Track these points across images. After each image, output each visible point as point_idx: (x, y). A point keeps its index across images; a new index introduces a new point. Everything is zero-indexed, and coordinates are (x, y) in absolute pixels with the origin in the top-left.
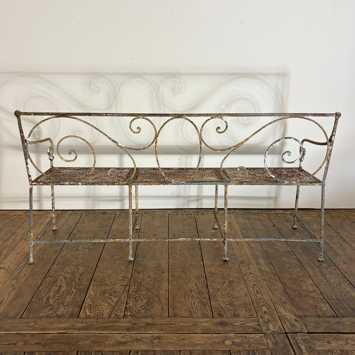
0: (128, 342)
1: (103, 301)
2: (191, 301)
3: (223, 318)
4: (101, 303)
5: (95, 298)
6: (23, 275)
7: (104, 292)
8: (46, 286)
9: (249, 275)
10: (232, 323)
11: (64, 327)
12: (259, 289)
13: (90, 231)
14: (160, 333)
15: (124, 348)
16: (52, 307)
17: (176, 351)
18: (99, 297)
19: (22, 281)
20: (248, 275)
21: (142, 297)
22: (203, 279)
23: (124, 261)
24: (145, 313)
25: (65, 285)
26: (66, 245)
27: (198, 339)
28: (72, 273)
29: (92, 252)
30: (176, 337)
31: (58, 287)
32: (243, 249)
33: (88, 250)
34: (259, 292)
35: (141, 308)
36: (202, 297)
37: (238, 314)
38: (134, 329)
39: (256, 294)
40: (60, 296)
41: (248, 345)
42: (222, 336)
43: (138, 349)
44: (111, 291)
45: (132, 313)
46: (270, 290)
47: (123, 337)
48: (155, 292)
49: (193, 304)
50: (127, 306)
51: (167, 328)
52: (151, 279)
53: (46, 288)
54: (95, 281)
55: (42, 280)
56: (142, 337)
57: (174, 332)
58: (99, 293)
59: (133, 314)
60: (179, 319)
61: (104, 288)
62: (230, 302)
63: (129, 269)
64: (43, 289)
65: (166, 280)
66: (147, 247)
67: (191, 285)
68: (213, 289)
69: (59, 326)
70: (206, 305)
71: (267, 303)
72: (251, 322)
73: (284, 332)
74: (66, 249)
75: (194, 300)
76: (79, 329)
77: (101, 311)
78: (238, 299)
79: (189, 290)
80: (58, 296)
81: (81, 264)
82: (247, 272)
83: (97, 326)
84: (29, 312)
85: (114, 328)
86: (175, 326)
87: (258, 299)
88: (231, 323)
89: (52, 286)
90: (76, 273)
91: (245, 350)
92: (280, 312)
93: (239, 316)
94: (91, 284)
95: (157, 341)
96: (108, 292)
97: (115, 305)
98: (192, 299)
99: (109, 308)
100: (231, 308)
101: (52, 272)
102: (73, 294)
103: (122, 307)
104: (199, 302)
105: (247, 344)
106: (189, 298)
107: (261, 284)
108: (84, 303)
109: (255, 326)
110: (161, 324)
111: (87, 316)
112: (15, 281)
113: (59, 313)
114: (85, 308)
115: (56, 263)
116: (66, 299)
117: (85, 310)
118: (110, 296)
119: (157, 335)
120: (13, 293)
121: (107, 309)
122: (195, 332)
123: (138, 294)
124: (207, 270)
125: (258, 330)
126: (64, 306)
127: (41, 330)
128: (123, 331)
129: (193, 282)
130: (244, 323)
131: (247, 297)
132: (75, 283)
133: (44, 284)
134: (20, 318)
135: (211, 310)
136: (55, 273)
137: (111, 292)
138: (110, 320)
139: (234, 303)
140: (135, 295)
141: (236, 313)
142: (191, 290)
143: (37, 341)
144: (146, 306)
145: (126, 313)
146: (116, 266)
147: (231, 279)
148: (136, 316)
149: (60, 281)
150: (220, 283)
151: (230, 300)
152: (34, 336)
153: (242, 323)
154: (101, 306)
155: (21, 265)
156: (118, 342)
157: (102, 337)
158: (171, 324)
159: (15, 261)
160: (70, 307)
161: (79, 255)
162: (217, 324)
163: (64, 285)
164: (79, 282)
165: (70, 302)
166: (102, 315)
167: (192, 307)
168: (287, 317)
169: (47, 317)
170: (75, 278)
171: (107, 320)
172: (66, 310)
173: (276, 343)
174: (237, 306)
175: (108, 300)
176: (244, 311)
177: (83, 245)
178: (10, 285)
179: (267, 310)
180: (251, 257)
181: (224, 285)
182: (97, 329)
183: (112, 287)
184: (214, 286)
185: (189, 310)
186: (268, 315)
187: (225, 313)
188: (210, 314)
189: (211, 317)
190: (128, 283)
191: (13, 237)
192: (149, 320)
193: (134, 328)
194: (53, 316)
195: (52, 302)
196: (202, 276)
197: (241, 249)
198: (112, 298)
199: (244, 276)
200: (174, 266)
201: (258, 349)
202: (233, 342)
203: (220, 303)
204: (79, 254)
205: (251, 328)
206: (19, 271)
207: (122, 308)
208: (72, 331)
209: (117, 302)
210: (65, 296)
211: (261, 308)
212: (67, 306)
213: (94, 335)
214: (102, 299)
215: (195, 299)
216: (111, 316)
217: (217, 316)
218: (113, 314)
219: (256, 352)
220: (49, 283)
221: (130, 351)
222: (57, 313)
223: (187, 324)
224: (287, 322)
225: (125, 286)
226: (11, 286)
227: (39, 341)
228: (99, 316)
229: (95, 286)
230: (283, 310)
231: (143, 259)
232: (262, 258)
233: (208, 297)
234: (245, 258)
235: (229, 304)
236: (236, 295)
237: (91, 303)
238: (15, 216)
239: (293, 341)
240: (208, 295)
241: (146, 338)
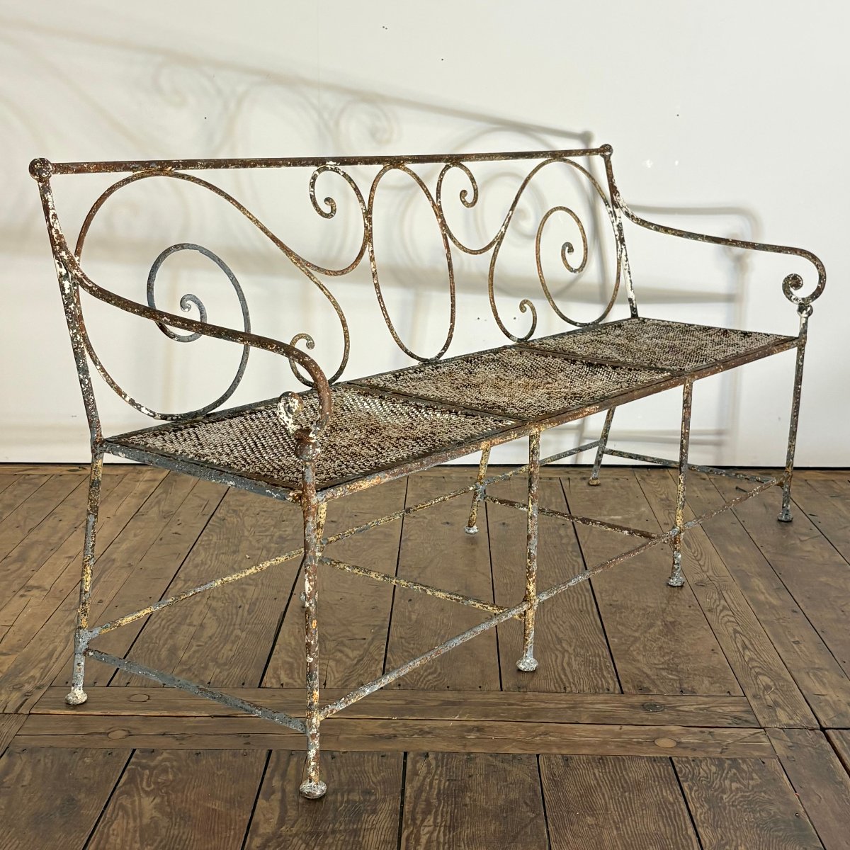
0: (398, 735)
1: (322, 657)
2: (559, 661)
3: (650, 696)
5: (300, 648)
6: (95, 602)
7: (322, 638)
8: (162, 625)
9: (721, 611)
10: (675, 707)
12: (750, 641)
13: (264, 511)
15: (388, 747)
16: (186, 666)
17: (526, 756)
20: (718, 611)
22: (592, 618)
24: (437, 681)
25: (215, 625)
26: (202, 541)
27: (583, 734)
28: (229, 598)
30: (524, 728)
31: (195, 628)
32: (704, 557)
33: (265, 551)
34: (750, 647)
36: (590, 653)
37: (690, 688)
38: (412, 712)
39: (741, 649)
40: (206, 644)
41: (719, 750)
42: (649, 730)
43: (426, 749)
44: (339, 636)
45: (404, 680)
46: (782, 644)
47: (382, 726)
49: (565, 665)
50: (387, 667)
52: (446, 615)
53: (163, 628)
54: (294, 616)
57: (519, 720)
59: (406, 682)
60: (530, 695)
62: (668, 664)
64: (154, 631)
66: (429, 549)
67: (559, 629)
68: (622, 637)
70: (601, 669)
71: (771, 670)
72: (727, 705)
73: (819, 727)
74: (205, 550)
75: (570, 658)
78: (691, 659)
79: (555, 639)
80: (198, 646)
81: (251, 582)
82: (716, 605)
85: (358, 708)
86: (520, 708)
87: (747, 660)
88: (673, 705)
89: (180, 624)
90: (239, 599)
91: (710, 758)
92: (808, 689)
93: (693, 693)
94: (285, 622)
95: (475, 735)
96: (333, 638)
97: (356, 664)
98: (564, 656)
99: (341, 669)
100: (670, 676)
102: (239, 642)
103: (373, 669)
104: (582, 663)
105: (716, 747)
106: (553, 653)
107: (755, 632)
108: (272, 659)
109: (737, 714)
110: (484, 704)
111: (282, 685)
113: (209, 678)
114: (276, 669)
115: (183, 578)
116: (223, 651)
117: (275, 672)
118: (338, 647)
119: (476, 724)
121: (335, 672)
122: (575, 720)
123: (413, 644)
124: (602, 600)
125: (746, 721)
126: (219, 666)
127: (167, 709)
128: (385, 714)
129: (564, 623)
130: (707, 706)
131: (716, 655)
132: (242, 619)
133: (156, 620)
134: (108, 686)
135: (616, 679)
139: (681, 666)
140: (407, 645)
141: (685, 686)
142: (560, 641)
144: (439, 667)
146: (346, 586)
147: (670, 619)
148: (414, 687)
149: (200, 615)
150: (639, 626)
151: (669, 660)
153: (703, 706)
156: (373, 735)
157: (329, 725)
158: (511, 704)
160: (235, 667)
161: (241, 562)
162: (633, 707)
163: (212, 624)
164: (251, 618)
165: (233, 656)
166: (322, 683)
167: (564, 672)
168: (828, 698)
170: (240, 610)
171: (337, 693)
172: (226, 673)
173: (795, 746)
174: (690, 674)
175: (335, 654)
176: (706, 682)
177: (251, 541)
178: (66, 621)
179: (772, 684)
180: (728, 574)
181: (651, 631)
183: (342, 628)
184: (621, 632)
185: (557, 677)
186: (774, 692)
187: (656, 686)
188: (615, 688)
189: (617, 692)
190: (385, 620)
191: (51, 522)
192: (450, 696)
195: (184, 656)
196: (588, 611)
197: (699, 556)
198: (345, 649)
199: (707, 613)
200: (507, 590)
201: (745, 757)
202: (678, 743)
203: (640, 665)
204: (243, 559)
205: (729, 717)
207: (376, 671)
209: (361, 658)
210: (217, 644)
211: (756, 679)
212: (226, 665)
215: (572, 656)
216: (347, 685)
217: (633, 692)
218: (352, 681)
219: (740, 761)
220: (170, 620)
221: (406, 754)
222: (202, 678)
223: (552, 706)
224: (827, 708)
225: (377, 628)
230: (817, 684)
231: (419, 574)
232: (760, 576)
233: (608, 653)
234: (711, 576)
235: (667, 669)
236: (684, 652)
237: (291, 660)
238: (46, 478)
239: (842, 743)
240: (607, 650)
241: (446, 728)
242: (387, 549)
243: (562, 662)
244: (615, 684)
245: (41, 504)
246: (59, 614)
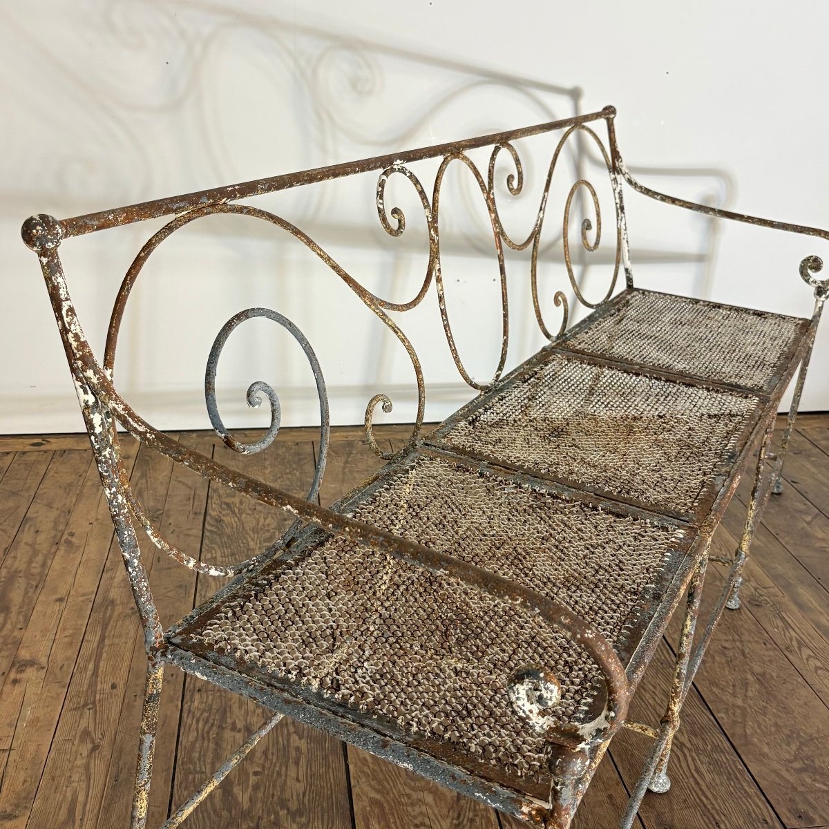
6: (108, 687)
8: (200, 731)
19: (114, 715)
55: (177, 706)
64: (193, 744)
80: (256, 773)
102: (303, 761)
112: (88, 714)
114: (366, 820)
120: (99, 767)
126: (293, 816)
155: (88, 649)
159: (64, 630)
160: (314, 820)
165: (304, 794)
206: (89, 673)
226: (82, 741)
246: (68, 717)
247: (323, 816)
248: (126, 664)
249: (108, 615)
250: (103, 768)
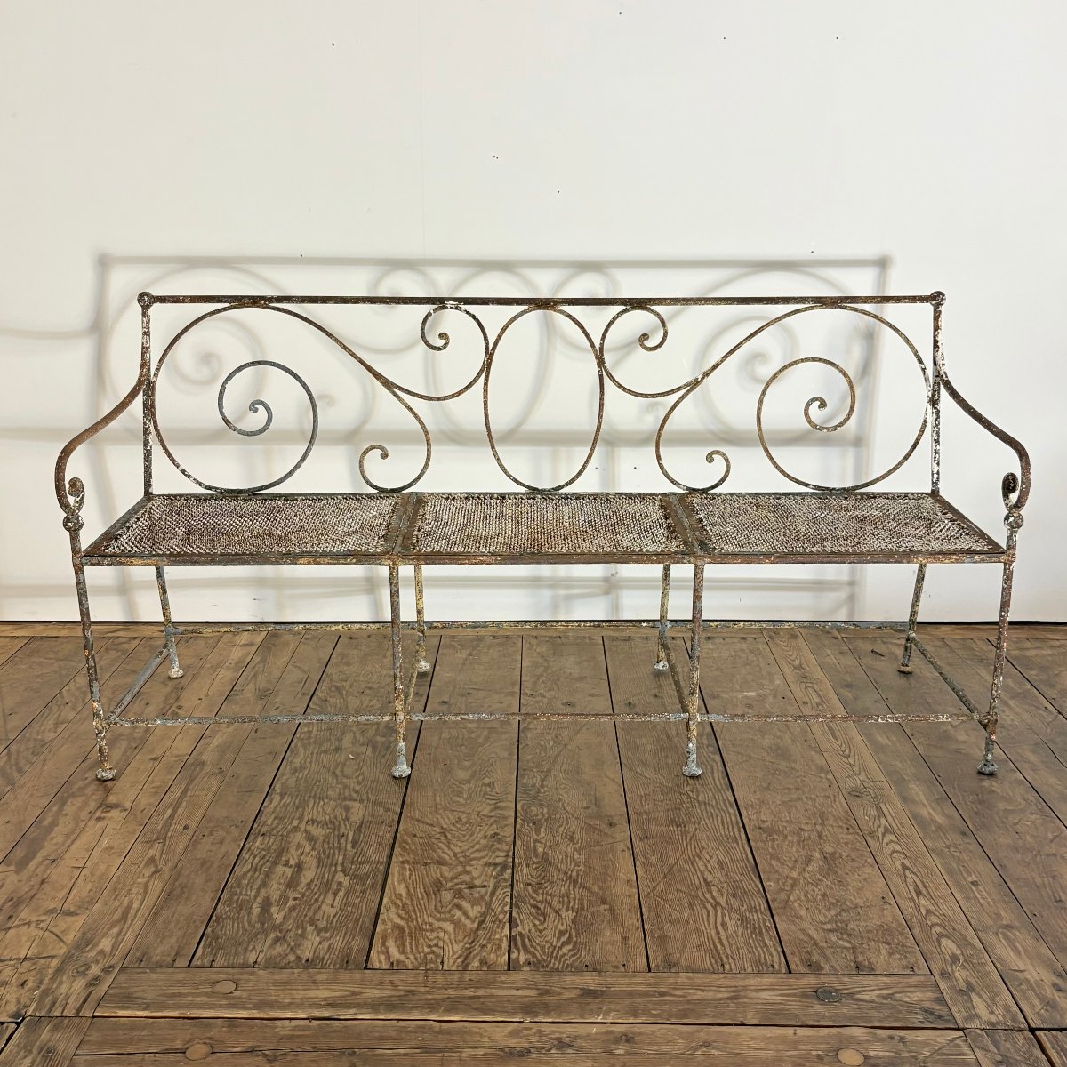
0: (532, 1050)
1: (438, 915)
2: (712, 919)
3: (822, 977)
4: (431, 920)
5: (412, 904)
6: (180, 828)
7: (438, 886)
9: (884, 835)
10: (853, 994)
11: (325, 999)
12: (922, 882)
13: (370, 688)
14: (630, 1021)
16: (280, 932)
18: (422, 902)
19: (181, 847)
20: (880, 835)
21: (556, 903)
22: (741, 849)
23: (485, 784)
24: (573, 956)
25: (314, 864)
26: (301, 733)
27: (752, 1043)
28: (331, 822)
29: (384, 756)
30: (681, 1035)
31: (291, 870)
32: (853, 753)
33: (370, 749)
34: (924, 892)
35: (559, 939)
36: (745, 907)
37: (867, 963)
38: (547, 1008)
39: (915, 898)
40: (303, 897)
42: (829, 1036)
44: (456, 881)
45: (534, 955)
46: (959, 885)
47: (514, 1034)
48: (596, 889)
49: (720, 927)
50: (513, 934)
51: (651, 1006)
52: (577, 846)
53: (256, 870)
54: (404, 849)
55: (239, 845)
56: (576, 1036)
57: (673, 1021)
58: (422, 887)
59: (537, 959)
60: (683, 978)
61: (435, 871)
62: (836, 922)
63: (505, 813)
64: (245, 874)
65: (626, 849)
66: (552, 743)
67: (706, 866)
68: (779, 880)
69: (311, 994)
70: (761, 932)
71: (954, 929)
72: (911, 989)
73: (1026, 1025)
74: (304, 747)
75: (723, 915)
76: (374, 1006)
77: (434, 949)
78: (861, 912)
79: (703, 884)
80: (295, 899)
81: (355, 796)
82: (876, 826)
83: (429, 997)
84: (212, 950)
85: (483, 1003)
86: (672, 999)
87: (924, 912)
88: (850, 991)
89: (275, 864)
90: (342, 822)
92: (1000, 959)
93: (871, 970)
94: (394, 859)
95: (625, 1047)
96: (450, 884)
97: (478, 929)
98: (716, 912)
99: (460, 938)
100: (841, 942)
101: (268, 819)
102: (342, 892)
103: (498, 936)
104: (739, 923)
105: (911, 1065)
106: (705, 907)
107: (925, 866)
108: (380, 921)
109: (927, 1004)
110: (631, 994)
111: (392, 963)
112: (157, 846)
113: (306, 953)
114: (384, 939)
115: (279, 791)
116: (323, 907)
117: (383, 944)
118: (456, 900)
119: (622, 1029)
120: (156, 886)
121: (454, 941)
122: (740, 1019)
123: (543, 895)
124: (750, 819)
125: (940, 1017)
126: (319, 932)
127: (258, 1007)
128: (514, 1013)
129: (711, 857)
130: (890, 992)
131: (888, 906)
132: (345, 855)
133: (247, 856)
134: (189, 966)
135: (780, 949)
136: (278, 824)
137: (458, 887)
138: (467, 977)
139: (851, 926)
140: (535, 895)
141: (861, 958)
142: (708, 884)
143: (250, 1044)
144: (574, 933)
145: (514, 956)
146: (462, 801)
147: (829, 849)
148: (547, 966)
149: (297, 850)
150: (796, 861)
151: (836, 916)
152: (237, 1027)
153: (885, 992)
154: (432, 931)
155: (170, 798)
156: (502, 1050)
157: (449, 1033)
158: (663, 994)
159: (153, 782)
160: (337, 935)
161: (344, 764)
162: (805, 995)
163: (310, 862)
164: (356, 853)
165: (334, 916)
166: (439, 961)
167: (719, 938)
168: (1029, 977)
169: (272, 964)
170: (343, 840)
171: (456, 977)
172: (326, 944)
173: (1005, 1062)
174: (862, 938)
175: (452, 912)
176: (884, 952)
177: (354, 733)
178: (145, 860)
179: (958, 952)
180: (883, 779)
181: (810, 868)
182: (432, 1006)
183: (460, 869)
184: (777, 871)
185: (712, 947)
186: (965, 968)
187: (827, 959)
188: (780, 963)
189: (783, 970)
190: (507, 856)
191: (136, 707)
192: (590, 980)
193: (546, 1004)
194: (289, 963)
195: (277, 915)
196: (735, 836)
198: (465, 904)
199: (868, 839)
200: (642, 805)
202: (866, 1057)
203: (805, 925)
204: (346, 760)
205: (918, 1010)
206: (166, 816)
207: (501, 940)
208: (352, 1011)
209: (482, 918)
210: (316, 896)
211: (940, 945)
212: (326, 932)
213: (423, 1027)
214: (432, 907)
215: (726, 912)
216: (467, 965)
217: (802, 969)
218: (474, 958)
220: (265, 856)
222: (299, 952)
223: (710, 995)
224: (1030, 993)
225: (498, 868)
226: (147, 865)
227: (256, 1044)
228: (432, 965)
229: (407, 866)
230: (1012, 954)
231: (543, 780)
232: (918, 779)
233: (766, 906)
234: (864, 781)
235: (836, 931)
236: (851, 901)
237: (402, 923)
238: (137, 642)
239: (1060, 1056)
240: (764, 901)
241: (587, 1037)
242: (505, 742)
243: (716, 923)
244: (780, 956)
245: (128, 680)
246: (139, 847)
247: (346, 933)
248: (201, 811)
249: (196, 772)
250: (160, 885)
